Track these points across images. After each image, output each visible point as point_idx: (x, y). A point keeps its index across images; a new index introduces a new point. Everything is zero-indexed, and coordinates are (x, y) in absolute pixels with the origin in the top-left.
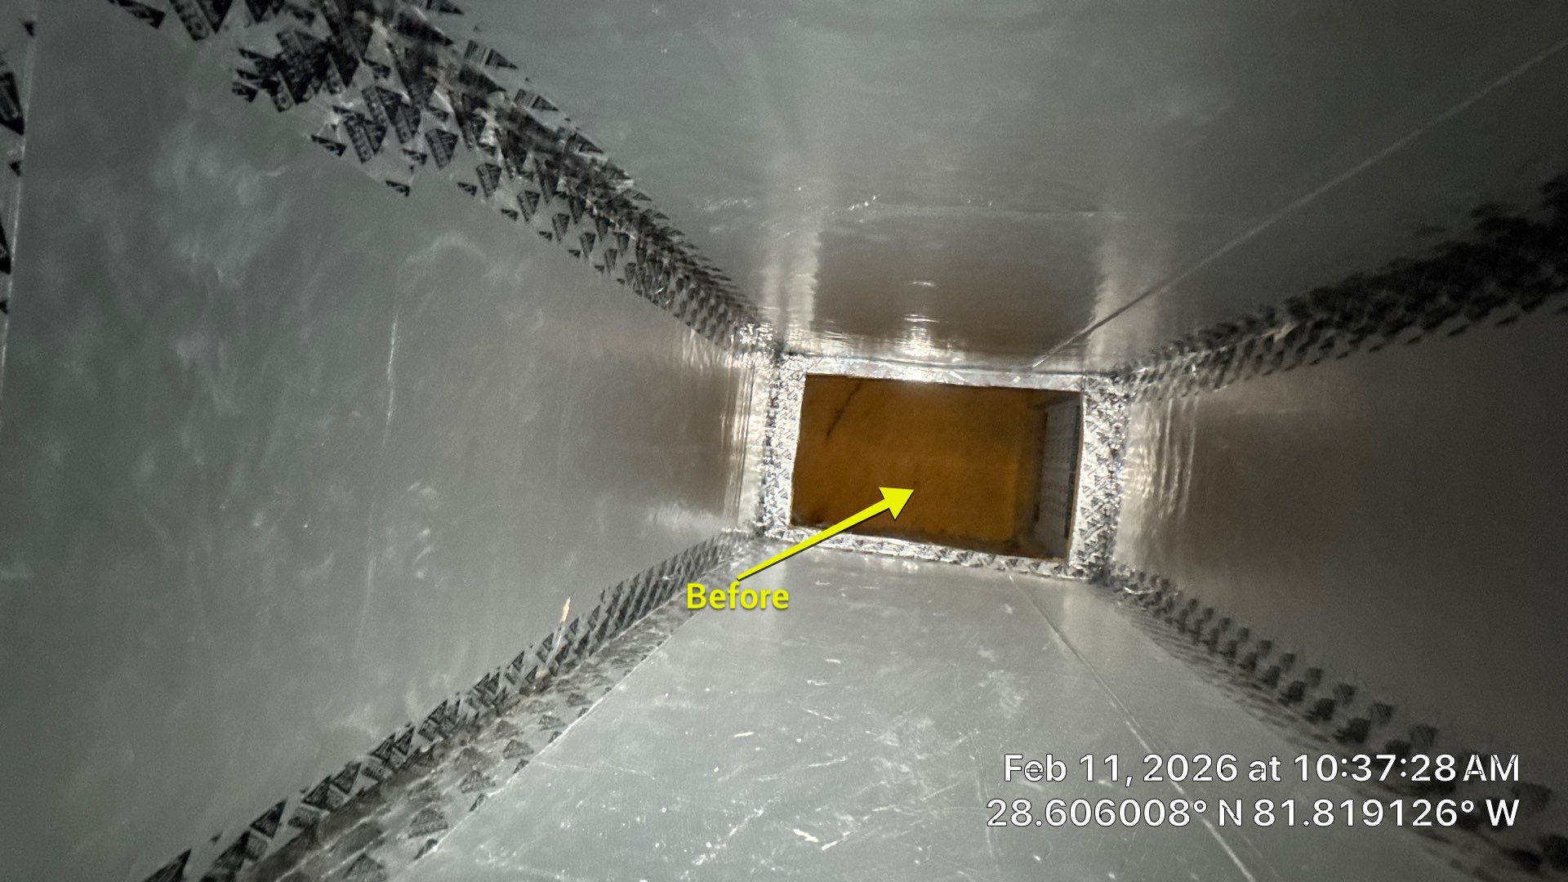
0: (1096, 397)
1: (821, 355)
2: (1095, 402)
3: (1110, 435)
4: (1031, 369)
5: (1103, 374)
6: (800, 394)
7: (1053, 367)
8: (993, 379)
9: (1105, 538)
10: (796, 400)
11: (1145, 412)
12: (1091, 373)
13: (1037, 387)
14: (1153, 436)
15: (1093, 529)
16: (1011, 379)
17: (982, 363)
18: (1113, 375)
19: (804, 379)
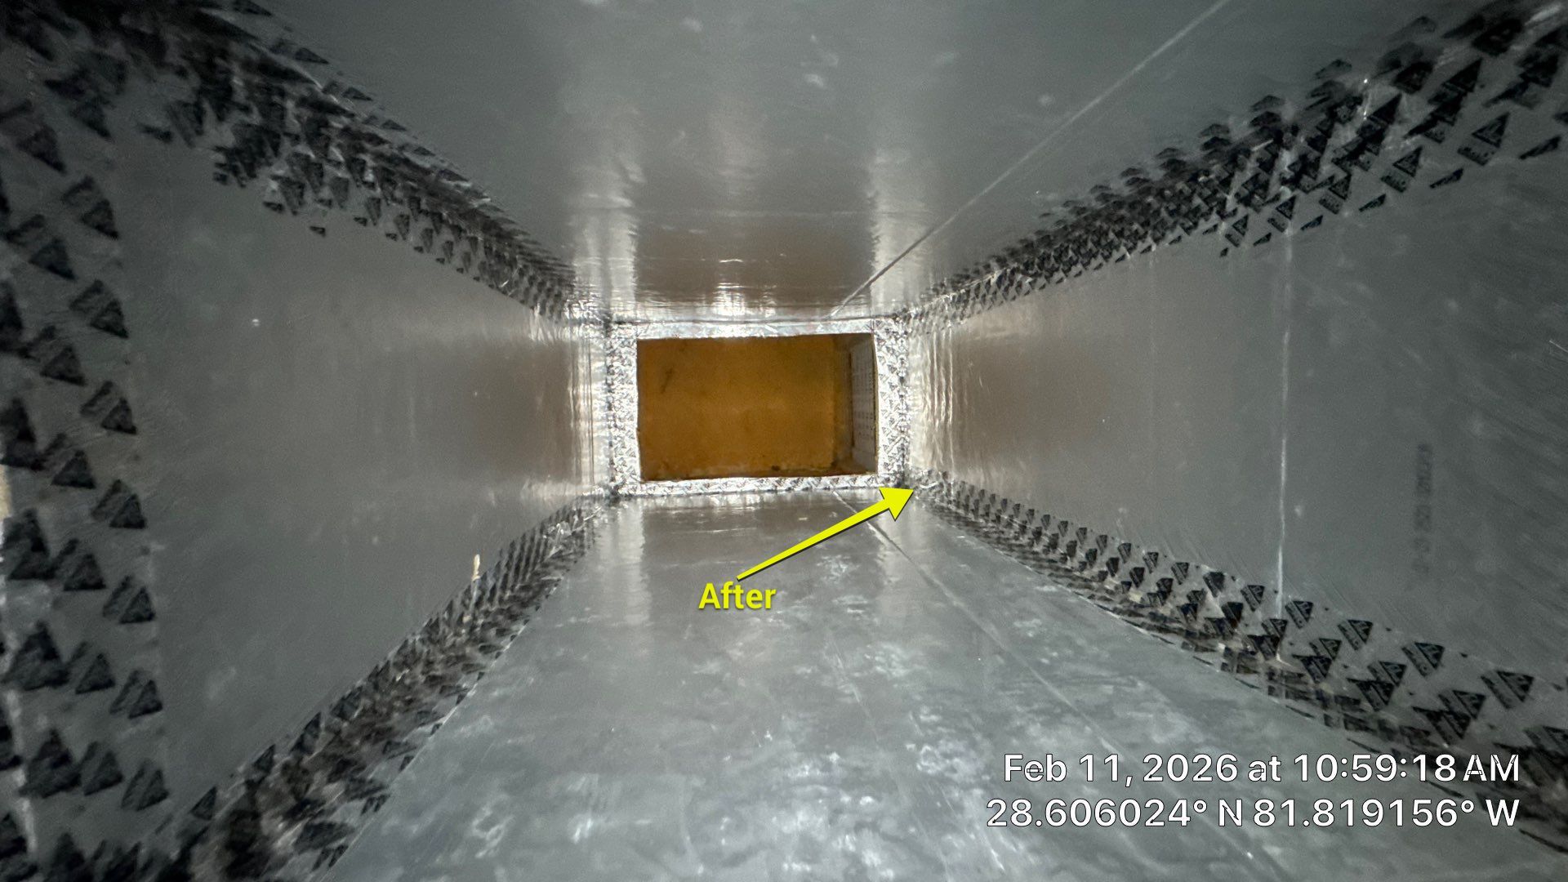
0: (883, 336)
1: (647, 322)
2: (883, 340)
3: (898, 365)
4: (830, 319)
5: (887, 316)
6: (633, 359)
7: (848, 314)
8: (801, 329)
9: (903, 449)
10: (630, 365)
11: (919, 344)
12: (877, 317)
13: (837, 332)
14: (926, 364)
15: (893, 443)
16: (815, 327)
17: (791, 317)
18: (894, 316)
19: (635, 345)
